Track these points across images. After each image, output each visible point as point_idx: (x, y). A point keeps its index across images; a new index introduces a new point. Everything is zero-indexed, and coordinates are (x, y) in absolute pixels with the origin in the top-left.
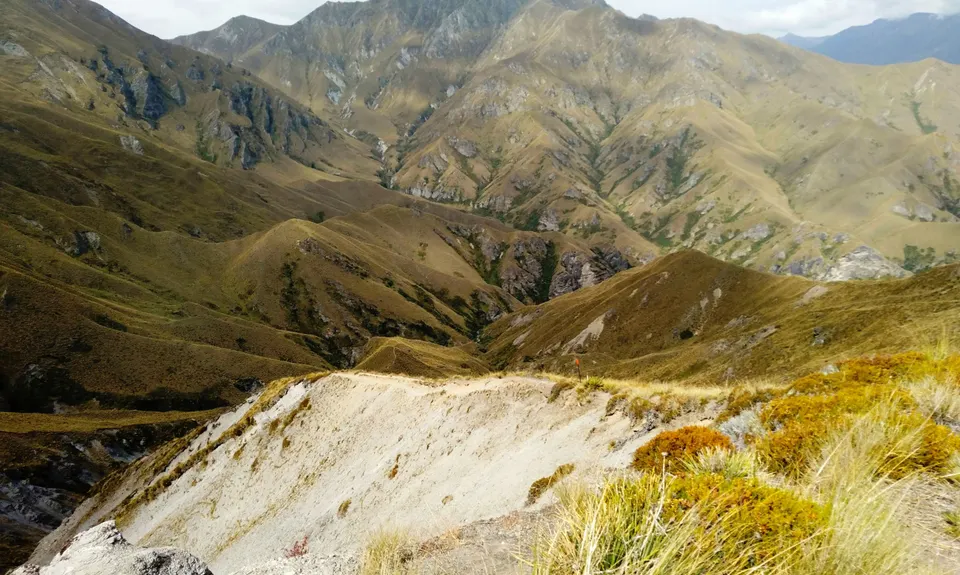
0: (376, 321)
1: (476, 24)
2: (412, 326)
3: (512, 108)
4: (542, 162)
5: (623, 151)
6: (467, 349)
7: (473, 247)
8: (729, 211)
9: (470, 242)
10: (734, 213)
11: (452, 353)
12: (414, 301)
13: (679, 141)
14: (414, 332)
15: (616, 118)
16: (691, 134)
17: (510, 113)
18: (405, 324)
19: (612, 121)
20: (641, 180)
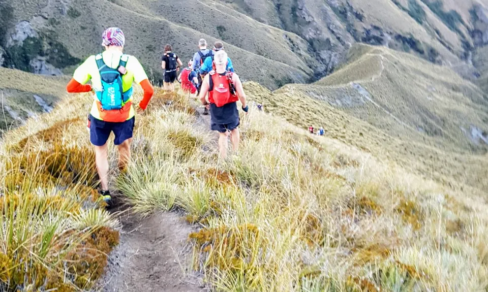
0: (360, 27)
2: (399, 37)
6: (459, 70)
11: (442, 73)
12: (404, 9)
14: (400, 44)
18: (391, 34)
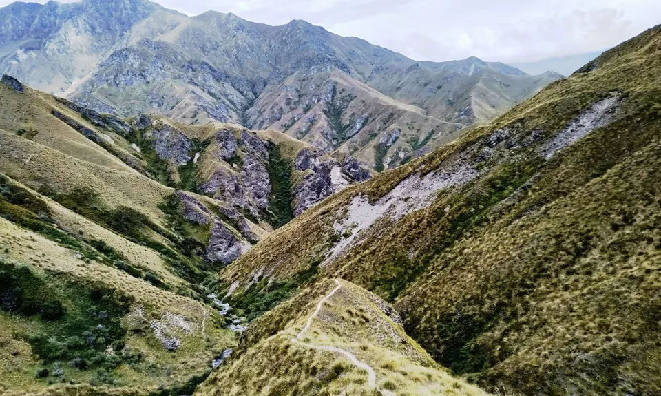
1: (99, 30)
3: (149, 78)
4: (195, 116)
5: (273, 112)
7: (138, 149)
8: (415, 140)
9: (131, 142)
10: (420, 141)
13: (330, 96)
15: (255, 93)
16: (339, 89)
17: (148, 82)
19: (251, 95)
20: (304, 130)
